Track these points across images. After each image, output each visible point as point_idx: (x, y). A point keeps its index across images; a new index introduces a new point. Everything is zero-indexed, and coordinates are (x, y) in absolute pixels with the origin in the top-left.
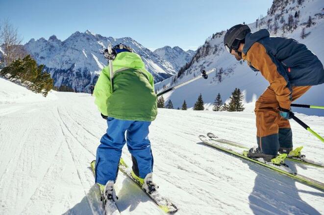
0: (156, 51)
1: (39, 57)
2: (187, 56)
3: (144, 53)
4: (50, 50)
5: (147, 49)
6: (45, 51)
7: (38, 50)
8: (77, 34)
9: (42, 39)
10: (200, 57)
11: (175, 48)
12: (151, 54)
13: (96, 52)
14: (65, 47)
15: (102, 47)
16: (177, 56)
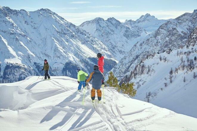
0: (83, 25)
2: (126, 31)
3: (68, 30)
5: (71, 24)
10: (137, 74)
11: (110, 20)
12: (78, 30)
13: (5, 32)
15: (13, 24)
16: (113, 31)
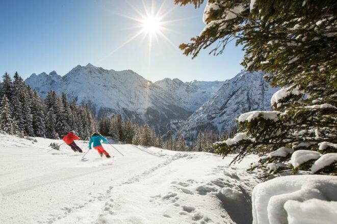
1: (40, 91)
4: (51, 85)
6: (46, 86)
7: (39, 85)
8: (78, 69)
9: (44, 73)
13: (99, 85)
14: (67, 81)
15: (105, 79)
16: (178, 88)
